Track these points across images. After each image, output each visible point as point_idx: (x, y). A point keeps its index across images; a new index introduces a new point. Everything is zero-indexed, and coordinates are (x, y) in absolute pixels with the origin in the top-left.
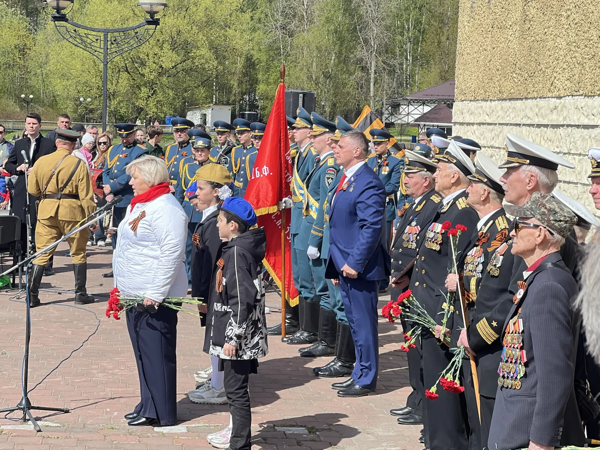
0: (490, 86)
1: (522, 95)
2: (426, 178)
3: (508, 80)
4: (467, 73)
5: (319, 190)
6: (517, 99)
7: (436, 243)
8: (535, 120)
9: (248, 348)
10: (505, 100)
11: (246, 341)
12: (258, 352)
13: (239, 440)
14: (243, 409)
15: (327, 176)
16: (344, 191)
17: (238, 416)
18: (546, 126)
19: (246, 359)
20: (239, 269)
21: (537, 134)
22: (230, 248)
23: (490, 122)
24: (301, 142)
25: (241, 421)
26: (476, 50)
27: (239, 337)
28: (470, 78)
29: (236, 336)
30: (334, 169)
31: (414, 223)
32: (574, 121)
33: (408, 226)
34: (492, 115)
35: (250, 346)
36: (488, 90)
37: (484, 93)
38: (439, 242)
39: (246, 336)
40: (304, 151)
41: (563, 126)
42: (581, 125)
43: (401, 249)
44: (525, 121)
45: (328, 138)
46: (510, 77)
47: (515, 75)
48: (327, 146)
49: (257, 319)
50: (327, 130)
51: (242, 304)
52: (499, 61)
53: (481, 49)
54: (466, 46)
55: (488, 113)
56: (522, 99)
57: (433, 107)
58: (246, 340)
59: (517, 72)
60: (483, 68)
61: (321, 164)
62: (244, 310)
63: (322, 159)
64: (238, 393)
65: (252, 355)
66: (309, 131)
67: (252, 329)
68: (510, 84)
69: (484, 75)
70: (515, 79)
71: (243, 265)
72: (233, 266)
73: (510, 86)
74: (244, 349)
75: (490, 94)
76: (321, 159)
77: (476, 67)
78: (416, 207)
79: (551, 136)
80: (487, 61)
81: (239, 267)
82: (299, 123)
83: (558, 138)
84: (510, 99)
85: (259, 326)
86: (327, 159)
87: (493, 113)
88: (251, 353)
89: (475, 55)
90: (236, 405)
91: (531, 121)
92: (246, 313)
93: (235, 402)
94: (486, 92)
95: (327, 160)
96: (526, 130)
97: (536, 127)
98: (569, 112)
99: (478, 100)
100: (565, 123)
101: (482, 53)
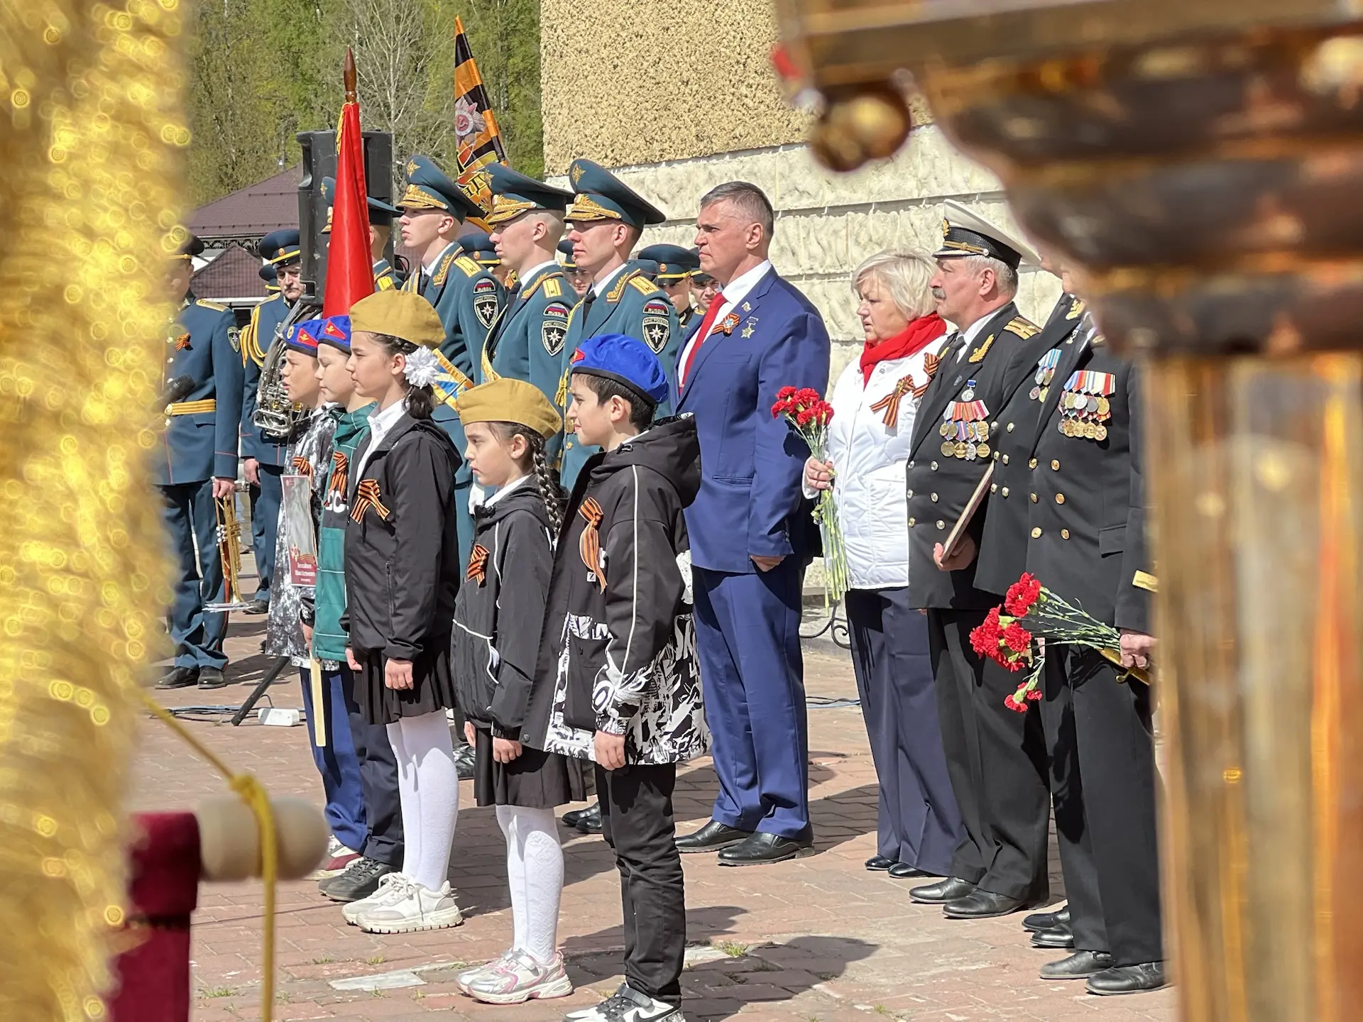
0: (665, 126)
1: (773, 137)
2: (986, 272)
3: (724, 106)
4: (582, 100)
5: (524, 362)
6: (759, 150)
7: (1094, 421)
8: (823, 196)
9: (666, 733)
10: (718, 155)
11: (661, 716)
12: (689, 742)
13: (659, 969)
14: (673, 888)
15: (547, 324)
16: (726, 335)
17: (658, 907)
18: (863, 208)
19: (661, 763)
20: (646, 527)
21: (835, 232)
22: (614, 470)
23: (675, 218)
24: (422, 248)
25: (666, 920)
26: (605, 39)
27: (627, 710)
28: (593, 111)
29: (615, 705)
30: (563, 307)
31: (968, 395)
32: (953, 186)
33: (952, 404)
34: (677, 200)
35: (671, 727)
36: (657, 137)
37: (643, 147)
38: (1104, 419)
39: (660, 704)
40: (436, 272)
41: (917, 202)
42: (975, 195)
43: (935, 463)
44: (793, 201)
45: (535, 224)
46: (728, 99)
47: (744, 90)
48: (536, 247)
49: (686, 656)
50: (533, 204)
51: (640, 620)
52: (687, 59)
53: (624, 34)
54: (573, 30)
55: (665, 195)
56: (774, 149)
57: (211, 259)
58: (659, 713)
59: (751, 81)
60: (634, 84)
61: (526, 295)
62: (644, 635)
63: (524, 281)
64: (657, 848)
65: (677, 751)
66: (444, 218)
67: (674, 683)
68: (730, 113)
69: (640, 99)
70: (747, 101)
71: (654, 515)
72: (629, 517)
73: (733, 119)
74: (654, 738)
75: (666, 146)
76: (524, 284)
77: (610, 83)
78: (970, 353)
79: (881, 231)
80: (646, 64)
81: (645, 522)
82: (417, 197)
83: (905, 233)
84: (734, 153)
85: (691, 676)
86: (538, 281)
87: (683, 193)
88: (674, 748)
89: (604, 53)
90: (652, 879)
91: (811, 200)
92: (649, 645)
93: (651, 871)
94: (649, 142)
95: (541, 284)
96: (798, 224)
97: (828, 214)
98: (934, 167)
99: (626, 165)
100: (925, 193)
101: (628, 45)
